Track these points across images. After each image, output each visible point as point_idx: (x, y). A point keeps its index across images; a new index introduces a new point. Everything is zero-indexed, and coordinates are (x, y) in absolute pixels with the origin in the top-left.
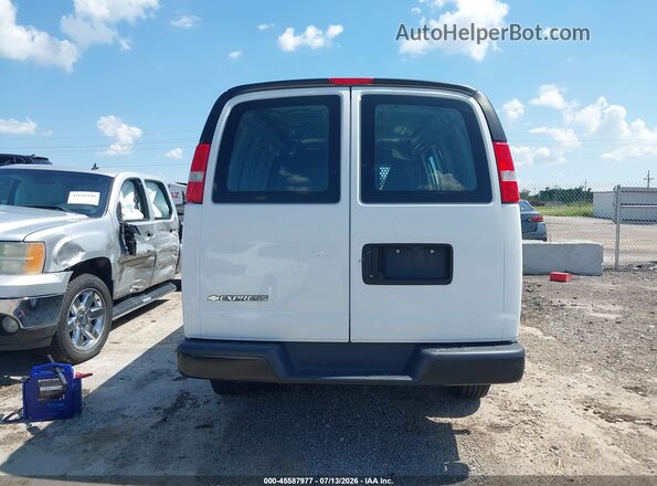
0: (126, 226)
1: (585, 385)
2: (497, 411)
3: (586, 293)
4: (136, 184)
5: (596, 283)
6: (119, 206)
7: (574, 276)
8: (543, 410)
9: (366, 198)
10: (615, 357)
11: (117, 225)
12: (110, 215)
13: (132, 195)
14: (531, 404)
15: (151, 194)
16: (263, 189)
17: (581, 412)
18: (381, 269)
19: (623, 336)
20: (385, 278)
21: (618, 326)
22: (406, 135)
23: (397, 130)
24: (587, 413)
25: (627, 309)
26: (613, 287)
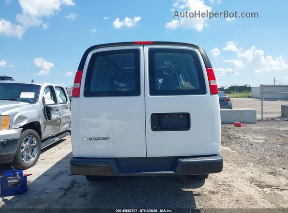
0: (47, 107)
1: (250, 172)
2: (212, 185)
3: (249, 131)
4: (51, 89)
5: (254, 127)
6: (44, 98)
7: (244, 124)
8: (232, 184)
9: (152, 93)
10: (263, 159)
11: (42, 107)
12: (39, 102)
13: (49, 93)
14: (227, 181)
15: (58, 93)
16: (107, 90)
17: (249, 184)
18: (159, 124)
19: (266, 150)
20: (161, 128)
21: (264, 146)
22: (169, 65)
23: (165, 63)
24: (251, 185)
25: (267, 138)
26: (261, 128)
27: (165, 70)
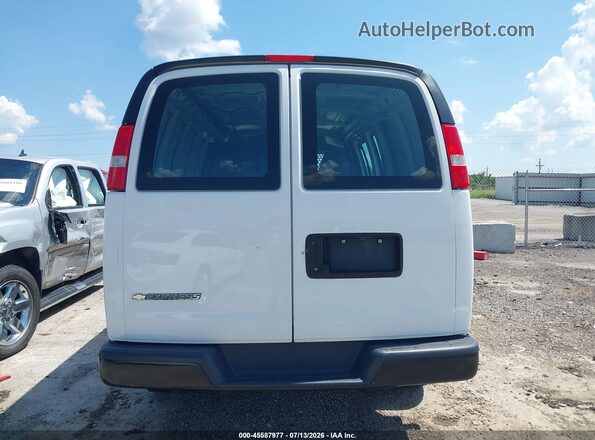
0: (56, 214)
1: (521, 367)
2: (441, 400)
3: (504, 270)
4: (68, 172)
5: (511, 261)
6: (48, 194)
7: (491, 255)
8: (486, 396)
9: (309, 185)
10: (543, 335)
12: (37, 203)
13: (64, 183)
14: (473, 390)
15: (85, 182)
16: (198, 175)
17: (523, 397)
18: (326, 262)
19: (547, 313)
20: (331, 272)
21: (539, 303)
22: (340, 122)
23: (331, 116)
24: (530, 398)
25: (544, 286)
26: (527, 264)
27: (330, 133)
